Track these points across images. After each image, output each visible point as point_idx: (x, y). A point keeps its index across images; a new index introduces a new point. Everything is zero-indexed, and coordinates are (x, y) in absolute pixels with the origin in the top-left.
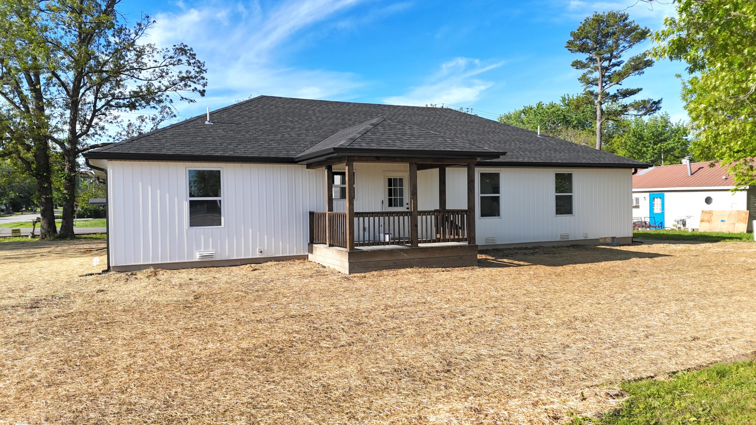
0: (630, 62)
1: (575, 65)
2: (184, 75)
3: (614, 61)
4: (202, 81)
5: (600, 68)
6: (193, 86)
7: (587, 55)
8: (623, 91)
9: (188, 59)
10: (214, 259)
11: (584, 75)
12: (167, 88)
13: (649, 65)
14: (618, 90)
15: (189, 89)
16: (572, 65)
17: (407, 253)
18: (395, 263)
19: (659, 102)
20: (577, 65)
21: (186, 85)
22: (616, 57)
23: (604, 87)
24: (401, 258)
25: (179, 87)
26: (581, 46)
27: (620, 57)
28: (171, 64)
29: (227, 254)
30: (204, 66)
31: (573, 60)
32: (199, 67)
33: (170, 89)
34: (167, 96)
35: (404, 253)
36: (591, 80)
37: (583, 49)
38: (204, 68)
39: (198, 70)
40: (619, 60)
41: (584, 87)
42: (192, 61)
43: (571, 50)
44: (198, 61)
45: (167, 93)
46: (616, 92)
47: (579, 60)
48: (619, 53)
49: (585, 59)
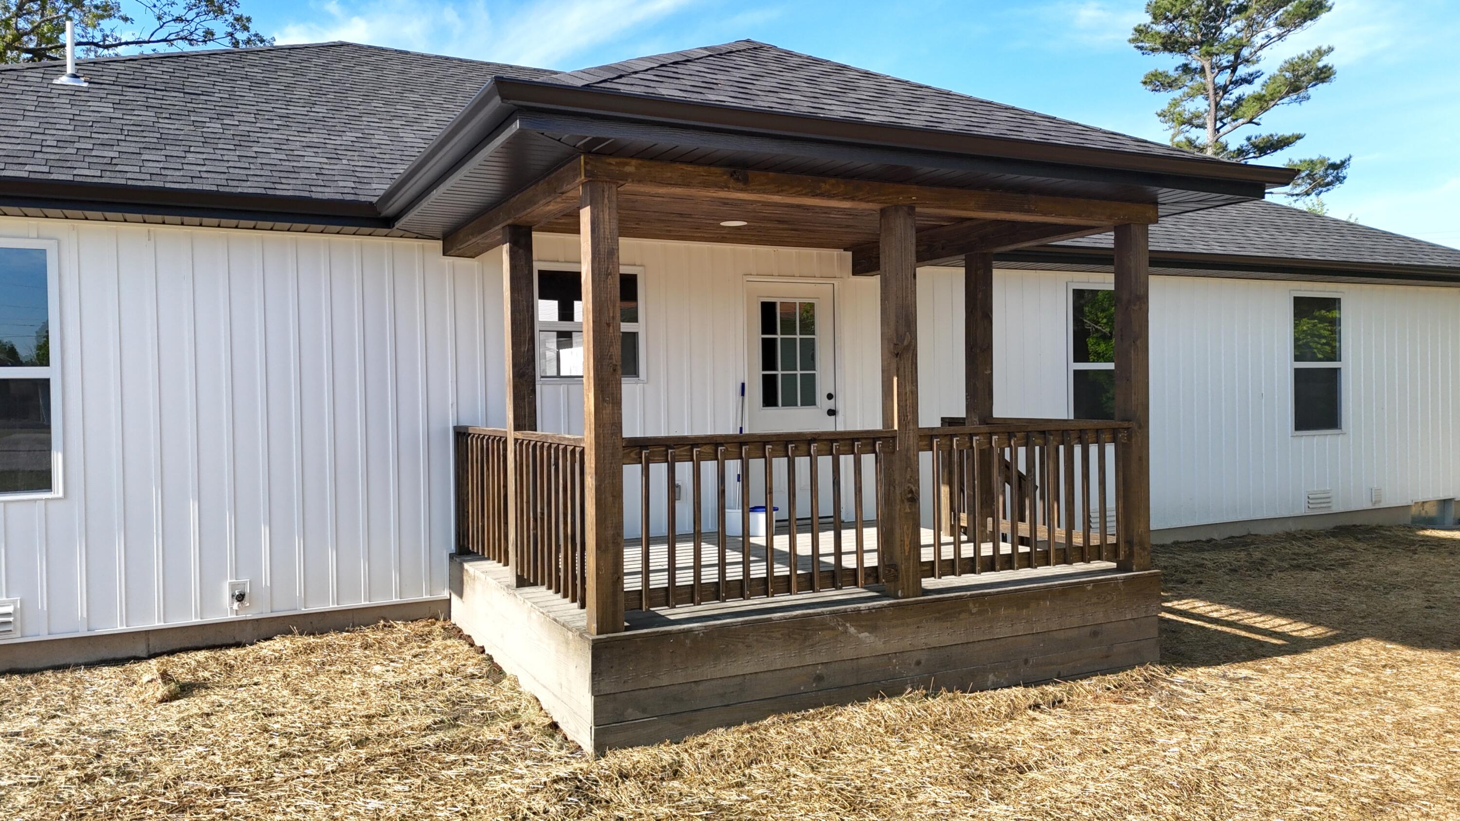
0: (1281, 70)
1: (1151, 82)
3: (1243, 71)
5: (1210, 87)
7: (1179, 59)
8: (1260, 139)
10: (16, 638)
11: (1175, 103)
13: (1323, 81)
14: (1249, 139)
16: (1145, 83)
17: (873, 629)
18: (819, 679)
19: (1342, 165)
20: (1156, 81)
22: (1247, 61)
23: (1218, 130)
24: (848, 652)
26: (1170, 37)
27: (1258, 61)
31: (1147, 72)
35: (861, 628)
36: (1187, 115)
37: (1170, 44)
40: (1252, 69)
41: (1172, 131)
43: (1141, 48)
46: (1245, 143)
47: (1160, 70)
48: (1256, 52)
49: (1173, 69)
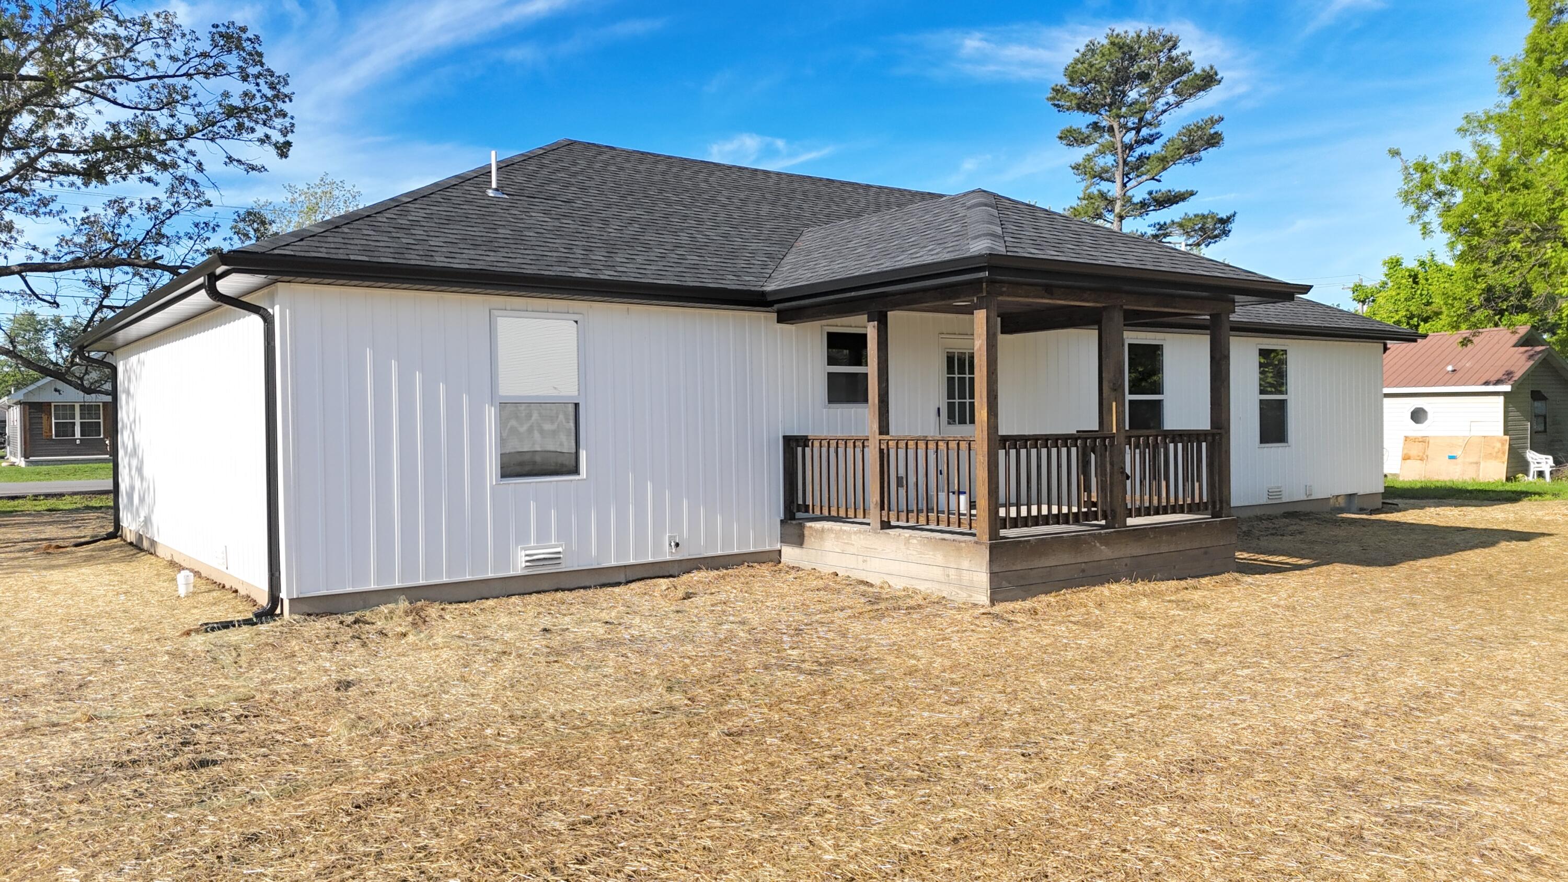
0: (1179, 134)
1: (1066, 137)
2: (236, 102)
3: (1145, 132)
4: (278, 122)
5: (1119, 145)
6: (261, 131)
7: (1091, 118)
8: (1159, 195)
9: (241, 64)
10: (563, 568)
11: (1089, 159)
12: (190, 133)
13: (1213, 145)
14: (1150, 193)
15: (251, 136)
16: (1061, 138)
17: (1107, 544)
18: (1083, 571)
19: (1228, 220)
20: (1072, 138)
21: (240, 127)
22: (1150, 124)
23: (1126, 185)
24: (1096, 557)
25: (222, 131)
26: (1084, 98)
27: (1158, 124)
28: (199, 73)
29: (594, 552)
30: (287, 84)
31: (1063, 128)
32: (272, 87)
33: (199, 135)
34: (192, 153)
35: (1101, 544)
36: (1097, 169)
37: (1083, 105)
38: (286, 90)
39: (270, 93)
40: (1154, 131)
41: (1084, 184)
42: (253, 70)
43: (1057, 106)
44: (268, 70)
45: (191, 144)
46: (1147, 196)
47: (1075, 127)
48: (1157, 117)
49: (1085, 126)
